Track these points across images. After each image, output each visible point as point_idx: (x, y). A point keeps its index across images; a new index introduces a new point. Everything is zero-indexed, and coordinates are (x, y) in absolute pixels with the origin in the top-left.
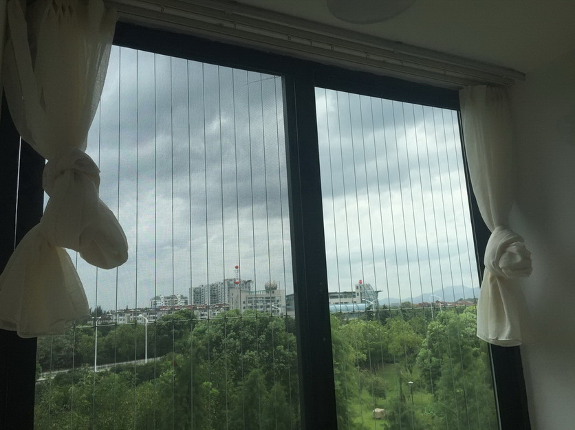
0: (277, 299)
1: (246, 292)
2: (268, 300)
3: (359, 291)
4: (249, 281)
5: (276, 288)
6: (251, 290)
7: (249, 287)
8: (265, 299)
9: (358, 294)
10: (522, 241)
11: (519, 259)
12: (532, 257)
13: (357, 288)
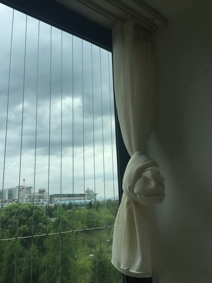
0: (45, 197)
1: (28, 193)
2: (40, 197)
3: (87, 194)
4: (31, 187)
5: (44, 191)
6: (31, 192)
7: (30, 191)
8: (38, 197)
9: (86, 195)
10: (157, 166)
11: (153, 185)
12: (166, 183)
13: (86, 192)
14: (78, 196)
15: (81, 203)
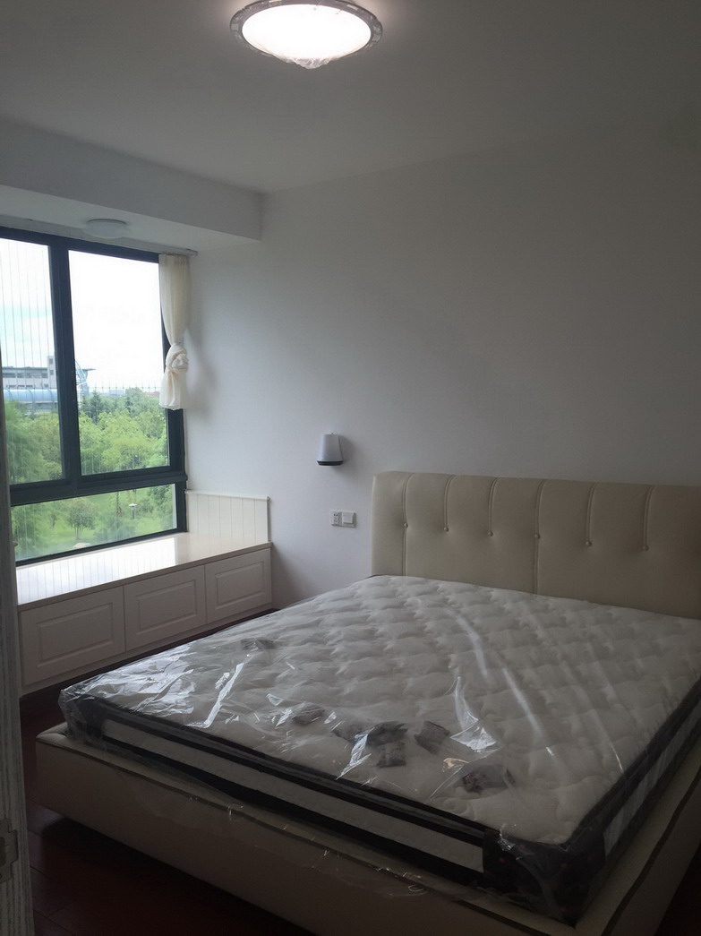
3: (53, 367)
9: (48, 373)
13: (51, 362)
14: (20, 376)
15: (33, 397)
